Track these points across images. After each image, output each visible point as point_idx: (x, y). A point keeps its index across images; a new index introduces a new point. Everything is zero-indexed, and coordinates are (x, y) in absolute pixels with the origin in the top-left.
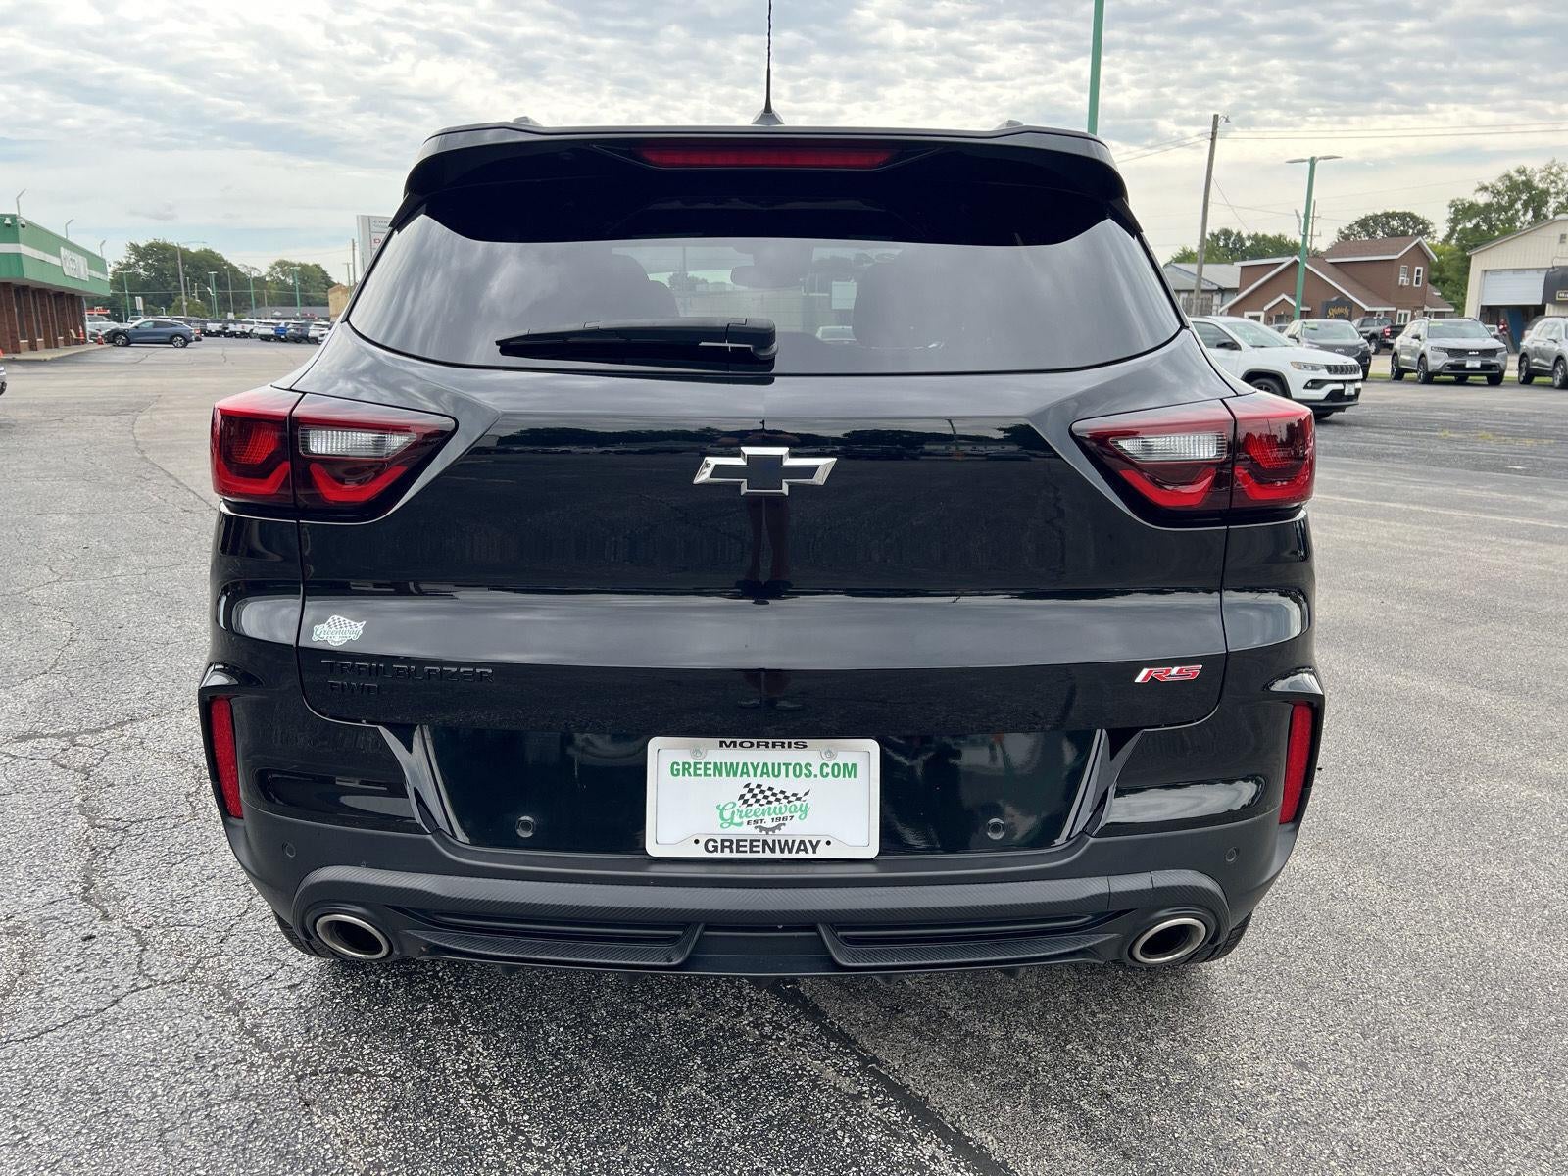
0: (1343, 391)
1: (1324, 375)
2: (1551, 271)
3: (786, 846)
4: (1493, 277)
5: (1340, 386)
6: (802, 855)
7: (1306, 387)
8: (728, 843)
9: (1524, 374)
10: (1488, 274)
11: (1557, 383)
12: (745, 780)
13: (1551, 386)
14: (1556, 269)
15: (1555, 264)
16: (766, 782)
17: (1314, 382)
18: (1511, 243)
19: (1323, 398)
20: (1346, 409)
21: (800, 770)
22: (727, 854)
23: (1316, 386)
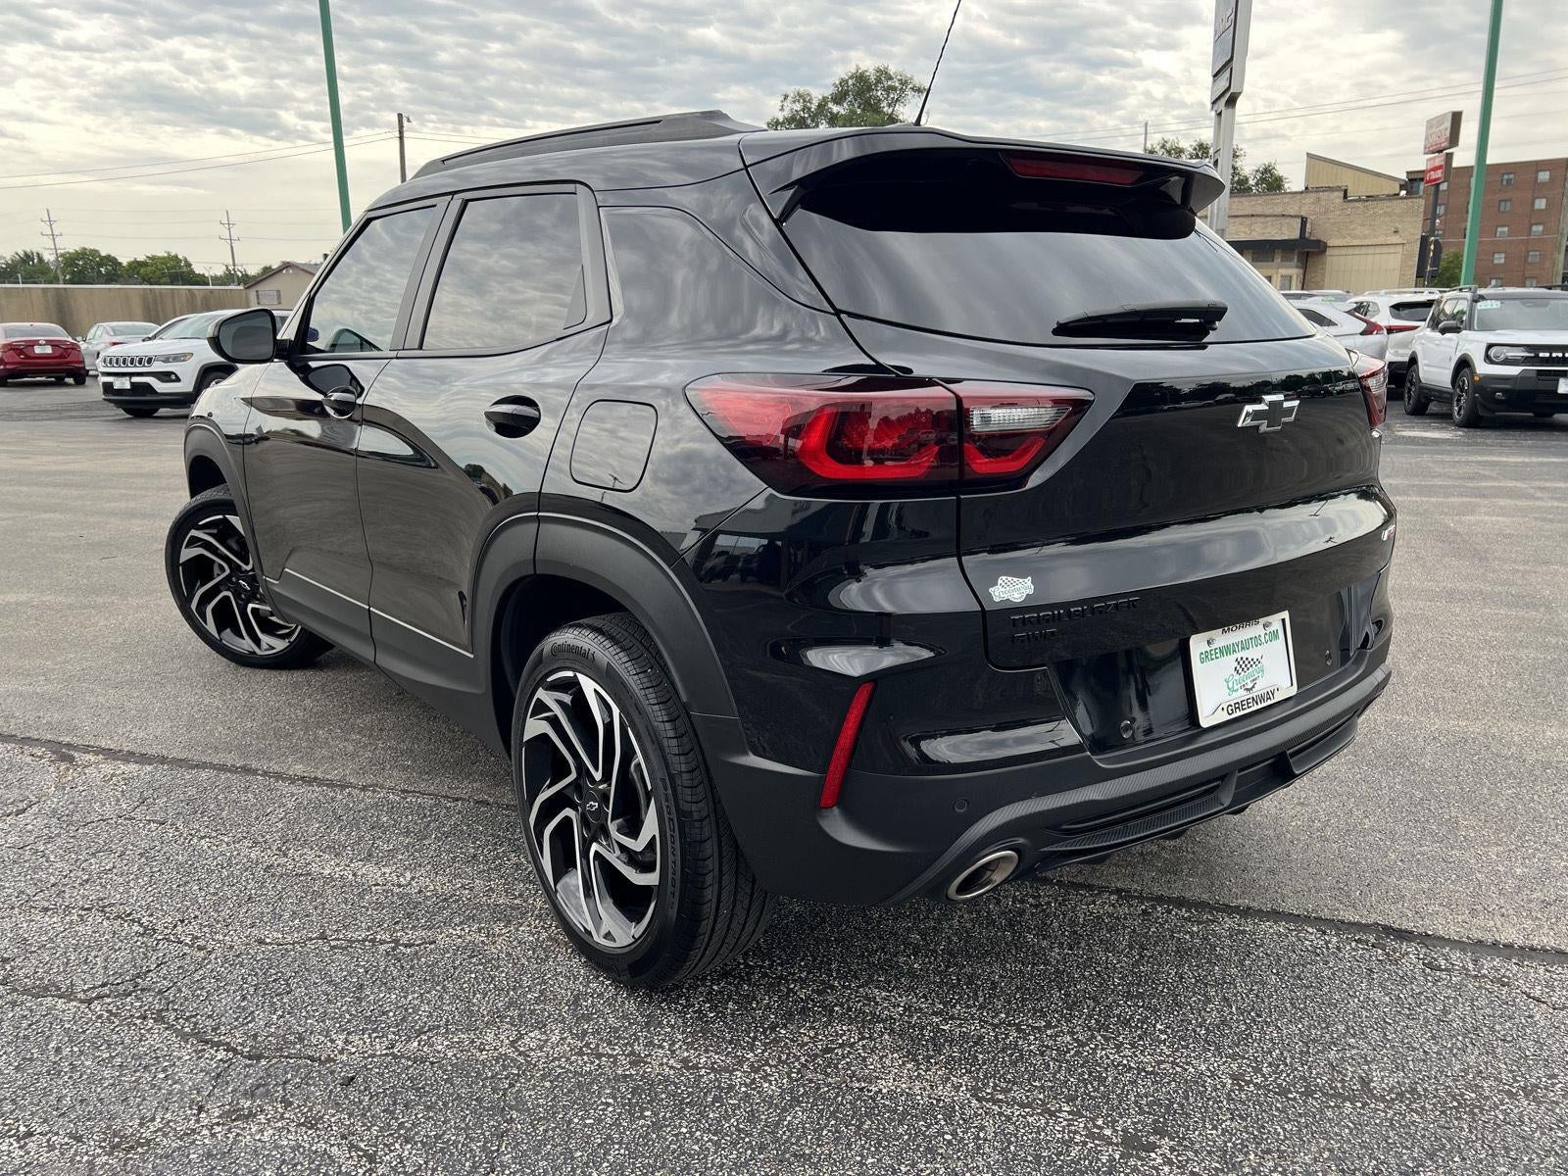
3: (1262, 698)
6: (1269, 702)
8: (1238, 706)
12: (1235, 656)
16: (1244, 654)
21: (1256, 641)
22: (1238, 714)
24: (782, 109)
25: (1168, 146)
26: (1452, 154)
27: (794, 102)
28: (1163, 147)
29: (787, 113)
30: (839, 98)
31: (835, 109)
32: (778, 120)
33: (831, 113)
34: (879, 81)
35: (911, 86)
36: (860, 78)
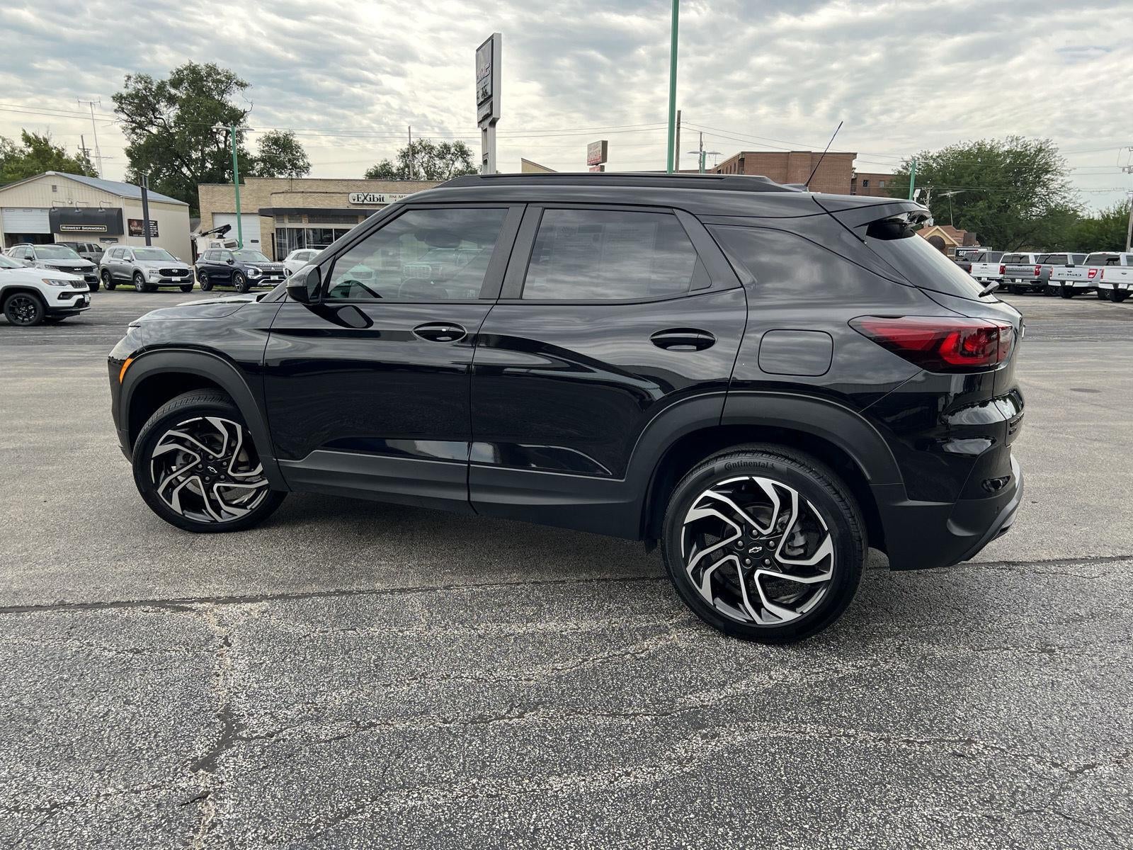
0: (84, 299)
1: (70, 289)
2: (53, 210)
4: (10, 213)
5: (81, 296)
7: (59, 298)
9: (108, 283)
10: (4, 210)
11: (140, 289)
13: (135, 291)
14: (56, 209)
15: (55, 206)
17: (64, 294)
18: (22, 187)
19: (73, 305)
20: (81, 313)
23: (65, 297)
24: (126, 87)
25: (423, 143)
26: (604, 166)
27: (137, 82)
28: (420, 144)
29: (131, 90)
30: (176, 83)
31: (173, 91)
32: (121, 95)
33: (170, 94)
34: (209, 75)
35: (235, 81)
36: (193, 70)
